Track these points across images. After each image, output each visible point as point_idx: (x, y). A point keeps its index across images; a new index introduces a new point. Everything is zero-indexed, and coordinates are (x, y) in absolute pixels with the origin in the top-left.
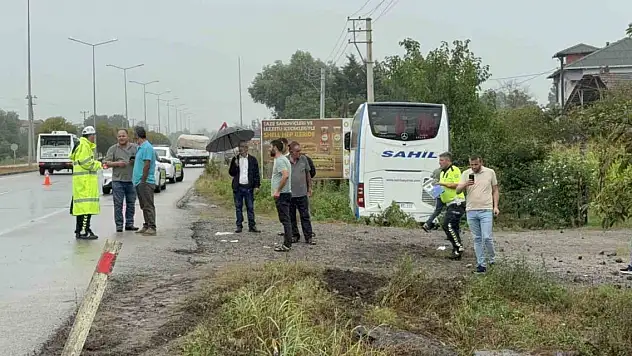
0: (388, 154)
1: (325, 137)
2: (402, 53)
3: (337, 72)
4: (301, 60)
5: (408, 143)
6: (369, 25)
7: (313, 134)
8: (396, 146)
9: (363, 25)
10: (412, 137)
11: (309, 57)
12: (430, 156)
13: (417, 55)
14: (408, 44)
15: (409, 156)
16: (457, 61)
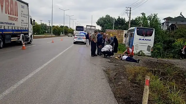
0: (140, 39)
1: (119, 34)
2: (141, 16)
3: (116, 20)
4: (108, 16)
5: (145, 37)
6: (130, 9)
7: (117, 33)
8: (142, 37)
9: (129, 9)
10: (146, 36)
11: (109, 16)
12: (150, 40)
13: (145, 17)
14: (143, 14)
15: (145, 40)
16: (154, 19)
